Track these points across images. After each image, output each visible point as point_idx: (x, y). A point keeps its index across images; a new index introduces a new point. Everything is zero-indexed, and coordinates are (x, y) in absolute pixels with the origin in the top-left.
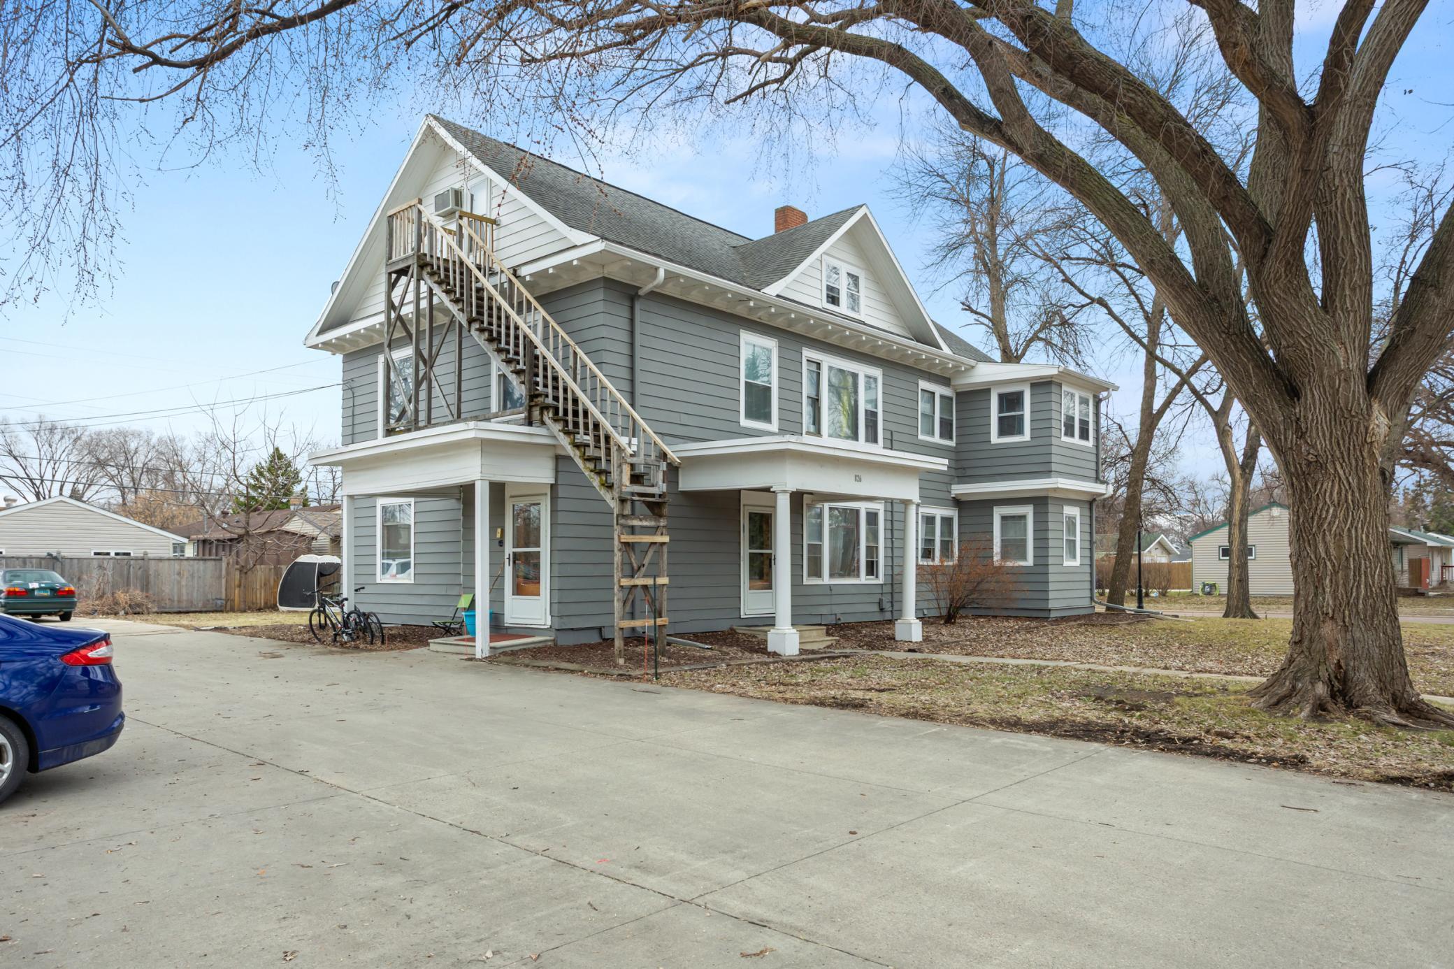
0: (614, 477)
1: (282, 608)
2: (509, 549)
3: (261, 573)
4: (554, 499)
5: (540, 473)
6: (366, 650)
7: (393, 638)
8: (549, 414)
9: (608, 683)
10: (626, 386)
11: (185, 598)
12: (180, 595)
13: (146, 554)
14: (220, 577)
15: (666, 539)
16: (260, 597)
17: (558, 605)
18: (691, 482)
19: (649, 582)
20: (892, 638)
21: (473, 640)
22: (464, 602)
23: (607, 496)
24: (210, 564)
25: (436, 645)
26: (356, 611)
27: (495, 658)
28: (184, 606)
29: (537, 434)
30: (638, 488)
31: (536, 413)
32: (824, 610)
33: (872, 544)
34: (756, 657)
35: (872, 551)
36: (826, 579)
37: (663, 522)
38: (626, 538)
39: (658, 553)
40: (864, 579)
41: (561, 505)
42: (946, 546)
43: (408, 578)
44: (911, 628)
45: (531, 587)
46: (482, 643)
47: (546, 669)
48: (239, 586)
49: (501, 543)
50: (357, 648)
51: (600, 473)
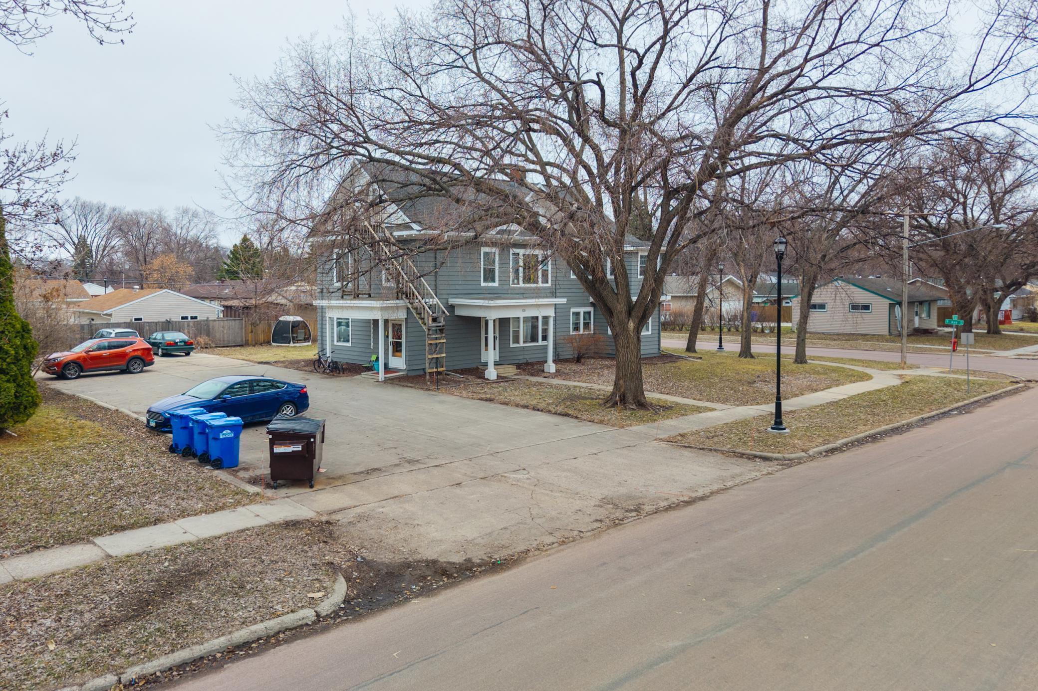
0: (426, 321)
1: (273, 344)
2: (390, 339)
3: (262, 326)
4: (406, 323)
5: (402, 315)
6: (337, 376)
7: (344, 370)
8: (404, 296)
9: (422, 392)
10: (433, 287)
11: (226, 339)
12: (224, 337)
13: (208, 318)
14: (242, 328)
15: (445, 341)
16: (261, 338)
17: (408, 361)
18: (459, 312)
19: (439, 356)
20: (543, 371)
21: (378, 373)
22: (374, 358)
23: (424, 327)
24: (237, 322)
25: (364, 375)
26: (332, 361)
27: (387, 381)
28: (226, 343)
29: (400, 303)
30: (434, 324)
31: (400, 295)
32: (521, 357)
33: (546, 327)
34: (479, 381)
35: (545, 331)
36: (522, 344)
37: (443, 335)
38: (430, 342)
39: (443, 346)
40: (541, 342)
41: (409, 325)
42: (587, 325)
43: (349, 344)
44: (551, 367)
45: (398, 354)
46: (382, 376)
47: (403, 386)
48: (252, 332)
49: (387, 337)
50: (333, 375)
51: (422, 319)
